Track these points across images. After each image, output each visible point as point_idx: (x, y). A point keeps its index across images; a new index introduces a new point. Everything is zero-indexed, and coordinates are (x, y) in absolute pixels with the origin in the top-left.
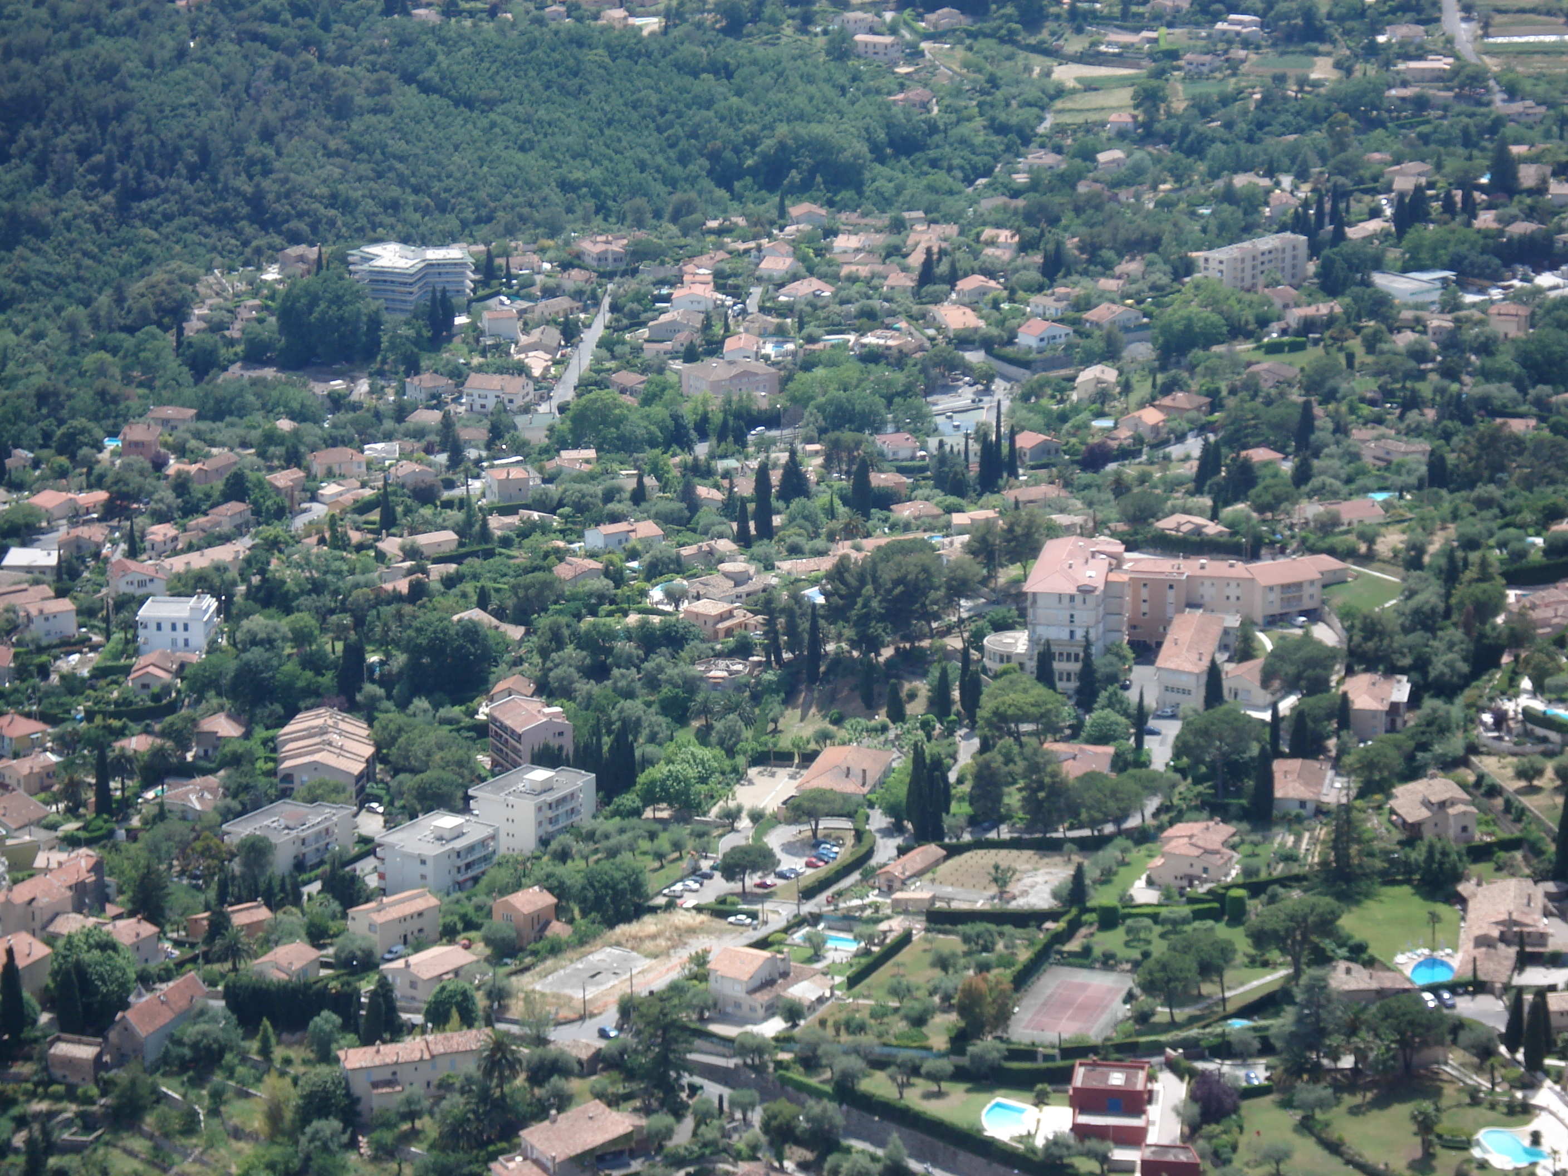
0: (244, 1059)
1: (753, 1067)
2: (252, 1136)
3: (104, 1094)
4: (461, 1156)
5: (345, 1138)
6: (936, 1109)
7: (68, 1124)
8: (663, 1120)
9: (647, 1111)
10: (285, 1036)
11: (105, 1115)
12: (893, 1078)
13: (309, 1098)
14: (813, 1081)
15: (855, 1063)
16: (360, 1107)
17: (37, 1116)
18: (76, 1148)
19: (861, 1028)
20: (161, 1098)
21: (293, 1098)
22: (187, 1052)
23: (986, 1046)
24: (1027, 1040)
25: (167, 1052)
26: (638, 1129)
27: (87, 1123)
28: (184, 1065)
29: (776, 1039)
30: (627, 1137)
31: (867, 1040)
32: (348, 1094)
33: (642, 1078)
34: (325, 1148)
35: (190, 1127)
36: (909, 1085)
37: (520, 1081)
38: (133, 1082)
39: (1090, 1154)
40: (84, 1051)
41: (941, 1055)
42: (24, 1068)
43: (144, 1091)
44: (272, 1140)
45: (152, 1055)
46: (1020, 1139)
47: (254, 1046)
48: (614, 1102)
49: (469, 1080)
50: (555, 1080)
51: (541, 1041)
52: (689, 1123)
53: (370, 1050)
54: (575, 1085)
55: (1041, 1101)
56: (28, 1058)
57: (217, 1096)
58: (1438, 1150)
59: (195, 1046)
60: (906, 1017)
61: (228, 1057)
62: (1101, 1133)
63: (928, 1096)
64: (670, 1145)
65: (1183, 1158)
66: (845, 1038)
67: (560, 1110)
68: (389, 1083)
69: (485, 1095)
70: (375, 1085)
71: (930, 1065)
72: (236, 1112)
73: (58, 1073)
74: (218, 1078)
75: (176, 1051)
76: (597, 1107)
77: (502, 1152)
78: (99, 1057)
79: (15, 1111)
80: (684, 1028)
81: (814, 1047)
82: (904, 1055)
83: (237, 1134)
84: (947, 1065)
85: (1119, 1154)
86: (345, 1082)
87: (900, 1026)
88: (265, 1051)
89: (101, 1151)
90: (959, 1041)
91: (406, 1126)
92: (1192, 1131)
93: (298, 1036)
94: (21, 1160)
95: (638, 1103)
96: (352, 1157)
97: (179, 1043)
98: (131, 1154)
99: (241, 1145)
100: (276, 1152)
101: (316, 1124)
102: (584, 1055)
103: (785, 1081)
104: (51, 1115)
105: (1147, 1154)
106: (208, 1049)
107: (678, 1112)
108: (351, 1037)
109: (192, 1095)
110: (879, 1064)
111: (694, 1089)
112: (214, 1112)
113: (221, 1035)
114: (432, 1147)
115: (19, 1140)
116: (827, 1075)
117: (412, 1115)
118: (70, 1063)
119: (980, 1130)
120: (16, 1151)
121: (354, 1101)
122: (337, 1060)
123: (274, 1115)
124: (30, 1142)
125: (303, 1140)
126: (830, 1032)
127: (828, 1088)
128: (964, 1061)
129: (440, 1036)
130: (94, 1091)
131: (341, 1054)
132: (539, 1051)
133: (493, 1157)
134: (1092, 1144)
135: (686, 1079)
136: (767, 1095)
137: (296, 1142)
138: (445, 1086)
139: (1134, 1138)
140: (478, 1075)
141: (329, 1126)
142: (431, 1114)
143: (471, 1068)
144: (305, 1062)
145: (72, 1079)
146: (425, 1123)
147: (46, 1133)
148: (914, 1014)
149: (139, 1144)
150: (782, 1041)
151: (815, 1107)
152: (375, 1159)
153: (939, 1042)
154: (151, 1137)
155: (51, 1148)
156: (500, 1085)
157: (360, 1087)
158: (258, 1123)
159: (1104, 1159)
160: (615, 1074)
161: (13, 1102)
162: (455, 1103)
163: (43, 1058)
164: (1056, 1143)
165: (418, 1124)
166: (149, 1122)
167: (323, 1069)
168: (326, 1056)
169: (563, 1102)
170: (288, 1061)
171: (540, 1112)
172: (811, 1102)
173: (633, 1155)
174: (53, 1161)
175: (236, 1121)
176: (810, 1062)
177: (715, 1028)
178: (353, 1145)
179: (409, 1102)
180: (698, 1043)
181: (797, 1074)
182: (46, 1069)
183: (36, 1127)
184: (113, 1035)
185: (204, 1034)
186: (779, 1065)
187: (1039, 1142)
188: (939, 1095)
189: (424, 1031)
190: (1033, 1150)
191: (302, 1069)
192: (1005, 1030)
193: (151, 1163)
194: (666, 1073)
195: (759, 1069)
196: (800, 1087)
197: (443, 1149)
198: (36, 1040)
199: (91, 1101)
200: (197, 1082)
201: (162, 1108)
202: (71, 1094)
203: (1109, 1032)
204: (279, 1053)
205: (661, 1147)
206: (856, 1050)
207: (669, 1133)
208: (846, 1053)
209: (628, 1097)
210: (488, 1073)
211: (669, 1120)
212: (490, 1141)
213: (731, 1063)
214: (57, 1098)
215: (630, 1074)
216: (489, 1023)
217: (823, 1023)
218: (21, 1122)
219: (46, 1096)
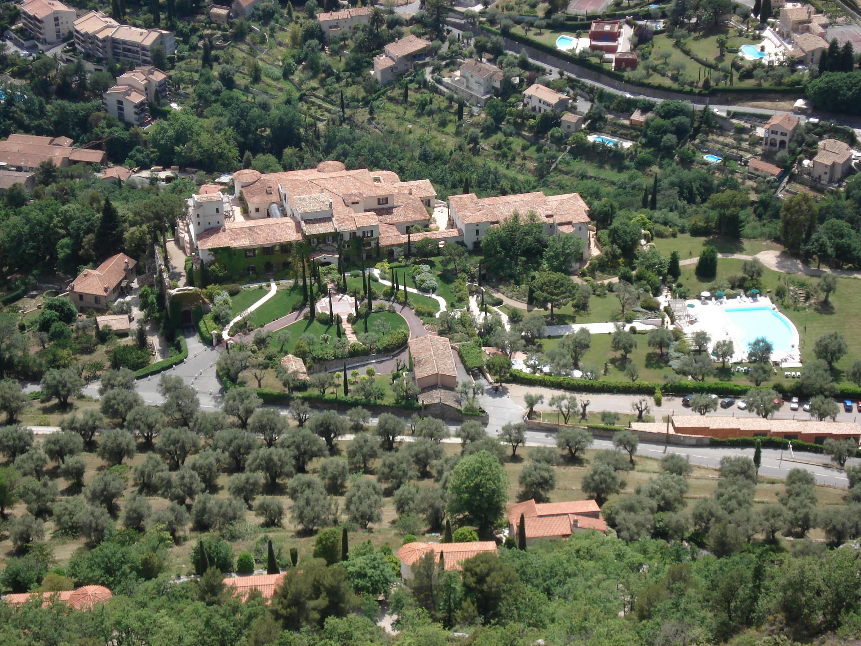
0: (282, 16)
1: (471, 23)
2: (286, 45)
3: (231, 28)
4: (363, 54)
5: (320, 47)
6: (539, 39)
7: (218, 39)
8: (437, 43)
9: (431, 39)
10: (296, 8)
11: (232, 36)
12: (523, 28)
13: (307, 31)
14: (493, 29)
15: (510, 22)
16: (326, 35)
17: (207, 35)
18: (222, 48)
19: (512, 9)
20: (252, 30)
21: (300, 33)
22: (261, 13)
23: (559, 15)
24: (574, 13)
25: (253, 13)
26: (428, 46)
27: (225, 38)
28: (260, 18)
29: (480, 13)
30: (424, 49)
31: (514, 13)
32: (321, 31)
33: (429, 27)
34: (313, 50)
35: (263, 41)
36: (529, 30)
37: (384, 27)
38: (242, 24)
39: (596, 56)
40: (223, 12)
41: (541, 19)
42: (201, 17)
43: (245, 27)
44: (293, 47)
45: (248, 14)
46: (570, 51)
47: (285, 11)
48: (419, 36)
49: (365, 26)
50: (397, 27)
51: (392, 12)
52: (447, 44)
53: (329, 14)
54: (404, 29)
55: (578, 36)
56: (203, 14)
57: (272, 30)
58: (726, 53)
59: (263, 11)
60: (529, 5)
61: (276, 15)
62: (601, 48)
63: (536, 34)
64: (440, 52)
65: (631, 57)
66: (505, 12)
67: (399, 38)
68: (336, 27)
69: (371, 32)
70: (331, 27)
71: (537, 23)
72: (280, 36)
73: (213, 19)
74: (272, 23)
75: (256, 12)
76: (413, 37)
77: (378, 54)
78: (229, 13)
79: (199, 33)
80: (445, 8)
81: (494, 16)
82: (527, 19)
83: (280, 44)
84: (544, 23)
85: (607, 56)
86: (319, 26)
87: (526, 8)
88: (289, 13)
89: (231, 49)
90: (549, 14)
91: (342, 43)
92: (635, 47)
93: (301, 8)
94: (202, 52)
95: (428, 36)
96: (323, 54)
97: (258, 9)
98: (242, 50)
99: (282, 48)
100: (295, 51)
101: (310, 41)
102: (408, 18)
103: (483, 29)
104: (212, 35)
105: (617, 55)
106: (268, 12)
107: (443, 40)
108: (321, 9)
109: (263, 29)
110: (518, 22)
111: (449, 32)
112: (271, 36)
113: (273, 7)
114: (352, 51)
115: (201, 44)
116: (499, 26)
117: (344, 39)
118: (218, 16)
119: (555, 47)
120: (200, 48)
121: (323, 33)
122: (316, 18)
123: (294, 38)
124: (205, 45)
125: (305, 47)
126: (500, 10)
127: (499, 31)
128: (550, 21)
129: (354, 9)
130: (227, 27)
131: (318, 15)
132: (391, 16)
133: (375, 55)
134: (597, 52)
135: (446, 27)
136: (476, 34)
137: (302, 48)
138: (356, 28)
139: (613, 50)
140: (368, 24)
141: (314, 42)
142: (352, 39)
143: (366, 22)
144: (304, 18)
145: (219, 22)
146: (349, 42)
147: (211, 42)
148: (532, 3)
149: (244, 47)
150: (482, 13)
151: (494, 38)
152: (331, 55)
153: (541, 13)
154: (249, 44)
155: (213, 47)
156: (377, 28)
157: (325, 28)
158: (287, 41)
159: (601, 58)
160: (419, 25)
161: (198, 30)
162: (360, 35)
163: (208, 14)
164: (583, 52)
165: (347, 42)
166: (248, 38)
167: (311, 21)
168: (312, 16)
169: (400, 35)
170: (298, 18)
171: (392, 39)
172: (493, 37)
173: (426, 55)
174: (213, 52)
175: (280, 39)
176: (492, 21)
177: (457, 8)
178: (323, 49)
179: (343, 34)
180: (450, 14)
181: (487, 26)
182: (209, 18)
183: (207, 39)
184: (233, 6)
185: (267, 6)
186: (481, 23)
187: (577, 52)
188: (540, 34)
189: (348, 8)
190: (575, 55)
191: (303, 21)
192: (566, 9)
193: (249, 54)
194: (438, 25)
195: (473, 24)
196: (489, 31)
197: (356, 52)
198: (205, 7)
199: (226, 30)
200: (265, 24)
201: (252, 34)
202: (219, 28)
203: (605, 10)
204: (294, 14)
205: (436, 53)
206: (510, 17)
207: (439, 48)
208: (506, 18)
209: (424, 34)
210: (372, 24)
211: (440, 42)
212: (373, 50)
213: (463, 22)
214: (214, 29)
215: (425, 25)
216: (372, 5)
217: (497, 7)
218: (201, 37)
219: (210, 28)
